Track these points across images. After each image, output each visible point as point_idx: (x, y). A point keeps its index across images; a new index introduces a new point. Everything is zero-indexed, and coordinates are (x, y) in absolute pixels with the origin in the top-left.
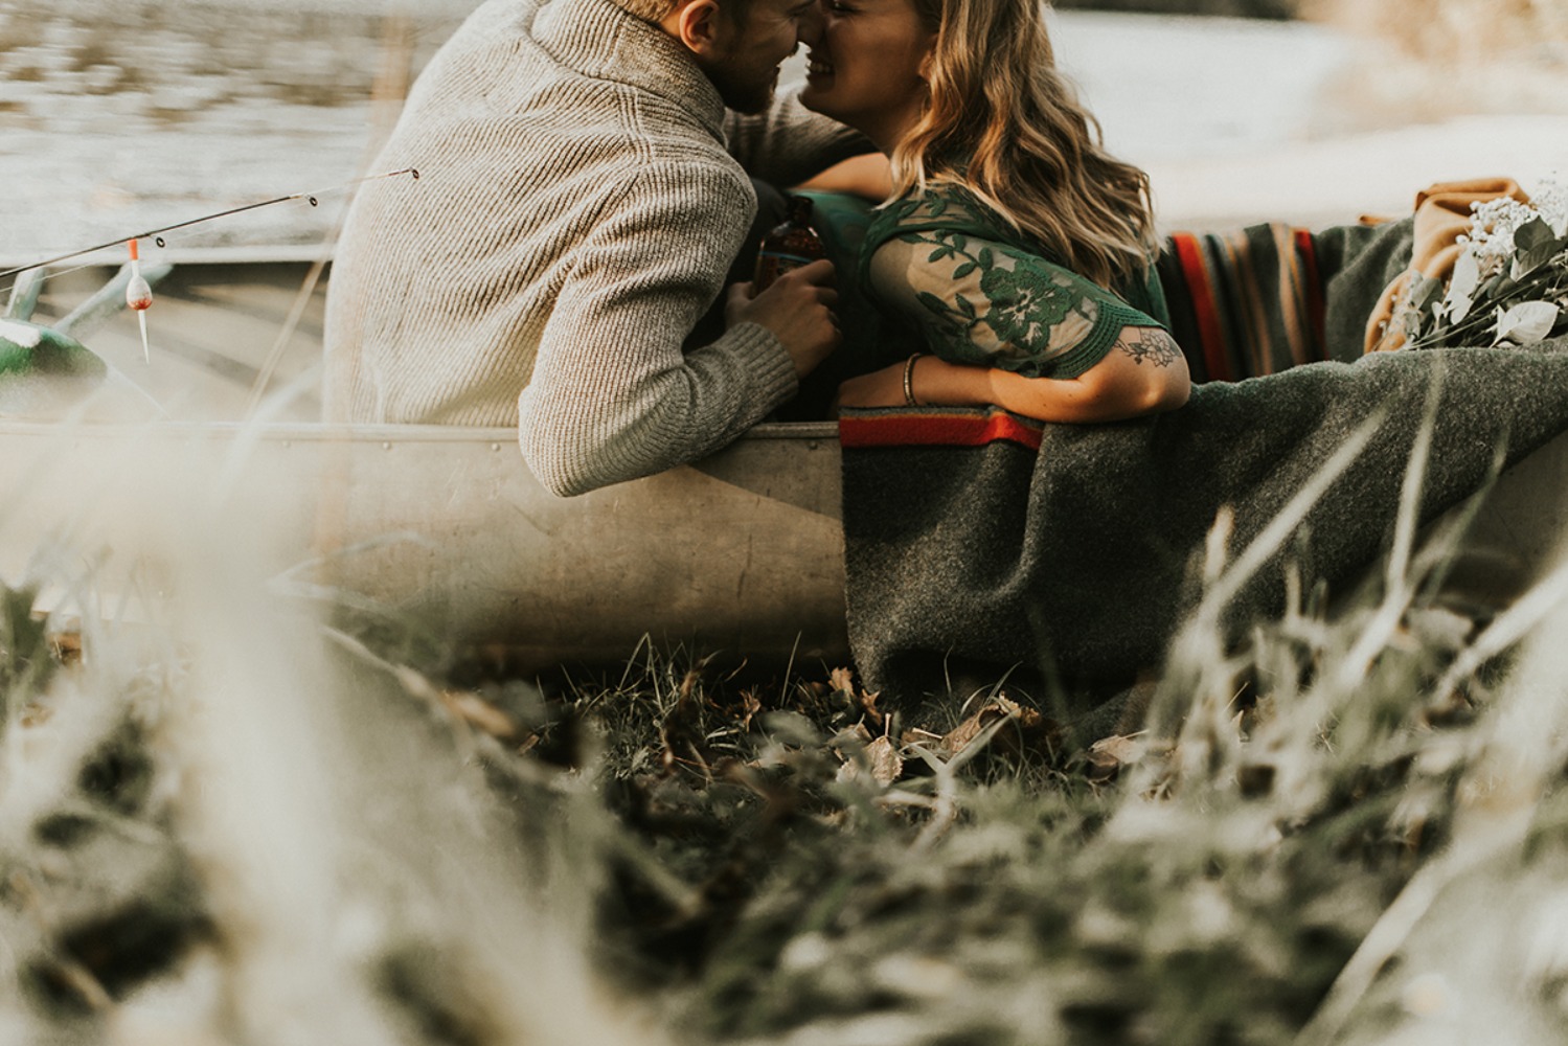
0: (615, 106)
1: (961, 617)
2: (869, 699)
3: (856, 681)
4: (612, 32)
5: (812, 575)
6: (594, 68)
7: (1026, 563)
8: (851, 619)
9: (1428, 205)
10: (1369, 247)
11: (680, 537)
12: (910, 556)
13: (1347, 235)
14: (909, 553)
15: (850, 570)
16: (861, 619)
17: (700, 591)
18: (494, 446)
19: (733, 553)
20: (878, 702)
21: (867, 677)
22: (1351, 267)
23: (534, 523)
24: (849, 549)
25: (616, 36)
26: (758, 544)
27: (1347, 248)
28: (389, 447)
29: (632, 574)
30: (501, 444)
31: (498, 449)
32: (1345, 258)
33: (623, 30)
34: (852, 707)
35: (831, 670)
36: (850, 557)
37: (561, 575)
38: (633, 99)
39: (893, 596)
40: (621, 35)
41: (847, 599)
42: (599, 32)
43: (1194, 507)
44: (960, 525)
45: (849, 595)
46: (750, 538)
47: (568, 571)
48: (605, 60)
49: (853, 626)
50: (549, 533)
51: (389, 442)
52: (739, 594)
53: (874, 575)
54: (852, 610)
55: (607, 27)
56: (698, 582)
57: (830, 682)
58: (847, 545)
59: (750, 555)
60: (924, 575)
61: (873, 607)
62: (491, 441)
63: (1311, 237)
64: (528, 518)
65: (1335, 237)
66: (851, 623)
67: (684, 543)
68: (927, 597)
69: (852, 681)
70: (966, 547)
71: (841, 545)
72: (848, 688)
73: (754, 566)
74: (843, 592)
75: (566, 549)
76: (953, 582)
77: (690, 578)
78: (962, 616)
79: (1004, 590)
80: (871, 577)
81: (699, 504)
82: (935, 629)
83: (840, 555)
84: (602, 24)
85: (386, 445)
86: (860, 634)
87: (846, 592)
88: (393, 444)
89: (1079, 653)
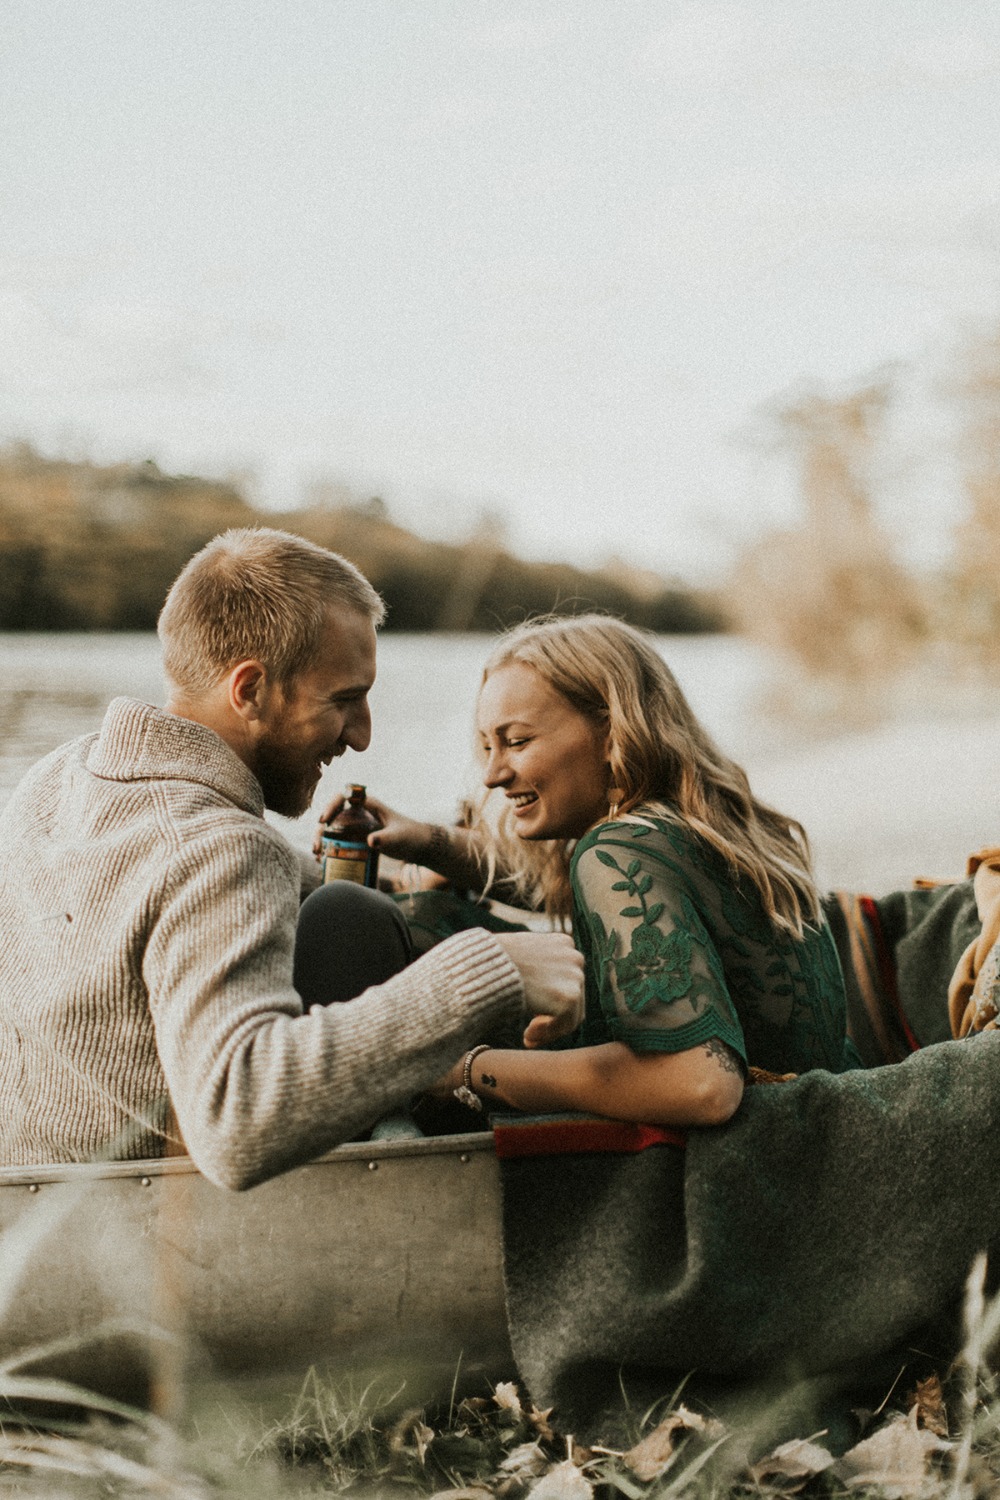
0: (149, 805)
1: (634, 1325)
2: (539, 1414)
3: (524, 1395)
4: (140, 726)
5: (471, 1290)
6: (126, 770)
7: (693, 1266)
8: (514, 1332)
9: (983, 870)
10: (932, 912)
11: (337, 1261)
12: (571, 1265)
13: (908, 902)
14: (569, 1262)
15: (510, 1282)
16: (525, 1333)
17: (359, 1313)
18: (145, 1181)
19: (390, 1273)
20: (551, 1418)
21: (537, 1391)
22: (917, 932)
23: (189, 1258)
24: (508, 1260)
25: (144, 730)
26: (416, 1262)
27: (910, 913)
28: (37, 1190)
29: (290, 1302)
30: (151, 1179)
31: (149, 1184)
32: (909, 924)
33: (150, 722)
34: (522, 1427)
35: (495, 1386)
36: (511, 1268)
37: (217, 1309)
38: (163, 793)
39: (557, 1306)
40: (149, 728)
41: (508, 1313)
42: (128, 730)
43: (849, 1194)
44: (621, 1231)
45: (511, 1308)
46: (408, 1257)
47: (225, 1304)
48: (135, 759)
49: (517, 1340)
50: (203, 1266)
51: (36, 1184)
52: (398, 1315)
53: (535, 1286)
54: (513, 1323)
55: (135, 722)
56: (358, 1305)
57: (495, 1398)
58: (507, 1256)
59: (408, 1273)
60: (589, 1284)
61: (537, 1319)
62: (140, 1177)
63: (874, 903)
64: (181, 1252)
65: (896, 903)
66: (515, 1337)
67: (342, 1267)
68: (597, 1309)
69: (518, 1395)
70: (630, 1253)
71: (499, 1256)
72: (514, 1403)
73: (413, 1285)
74: (503, 1306)
75: (222, 1281)
76: (622, 1291)
77: (349, 1302)
78: (636, 1324)
79: (676, 1294)
80: (532, 1288)
81: (355, 1225)
82: (609, 1341)
83: (498, 1267)
84: (130, 721)
85: (32, 1188)
86: (525, 1349)
87: (507, 1305)
88: (40, 1186)
89: (750, 1352)
